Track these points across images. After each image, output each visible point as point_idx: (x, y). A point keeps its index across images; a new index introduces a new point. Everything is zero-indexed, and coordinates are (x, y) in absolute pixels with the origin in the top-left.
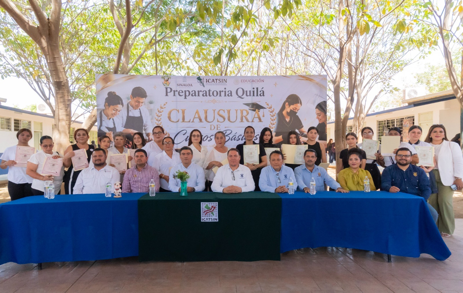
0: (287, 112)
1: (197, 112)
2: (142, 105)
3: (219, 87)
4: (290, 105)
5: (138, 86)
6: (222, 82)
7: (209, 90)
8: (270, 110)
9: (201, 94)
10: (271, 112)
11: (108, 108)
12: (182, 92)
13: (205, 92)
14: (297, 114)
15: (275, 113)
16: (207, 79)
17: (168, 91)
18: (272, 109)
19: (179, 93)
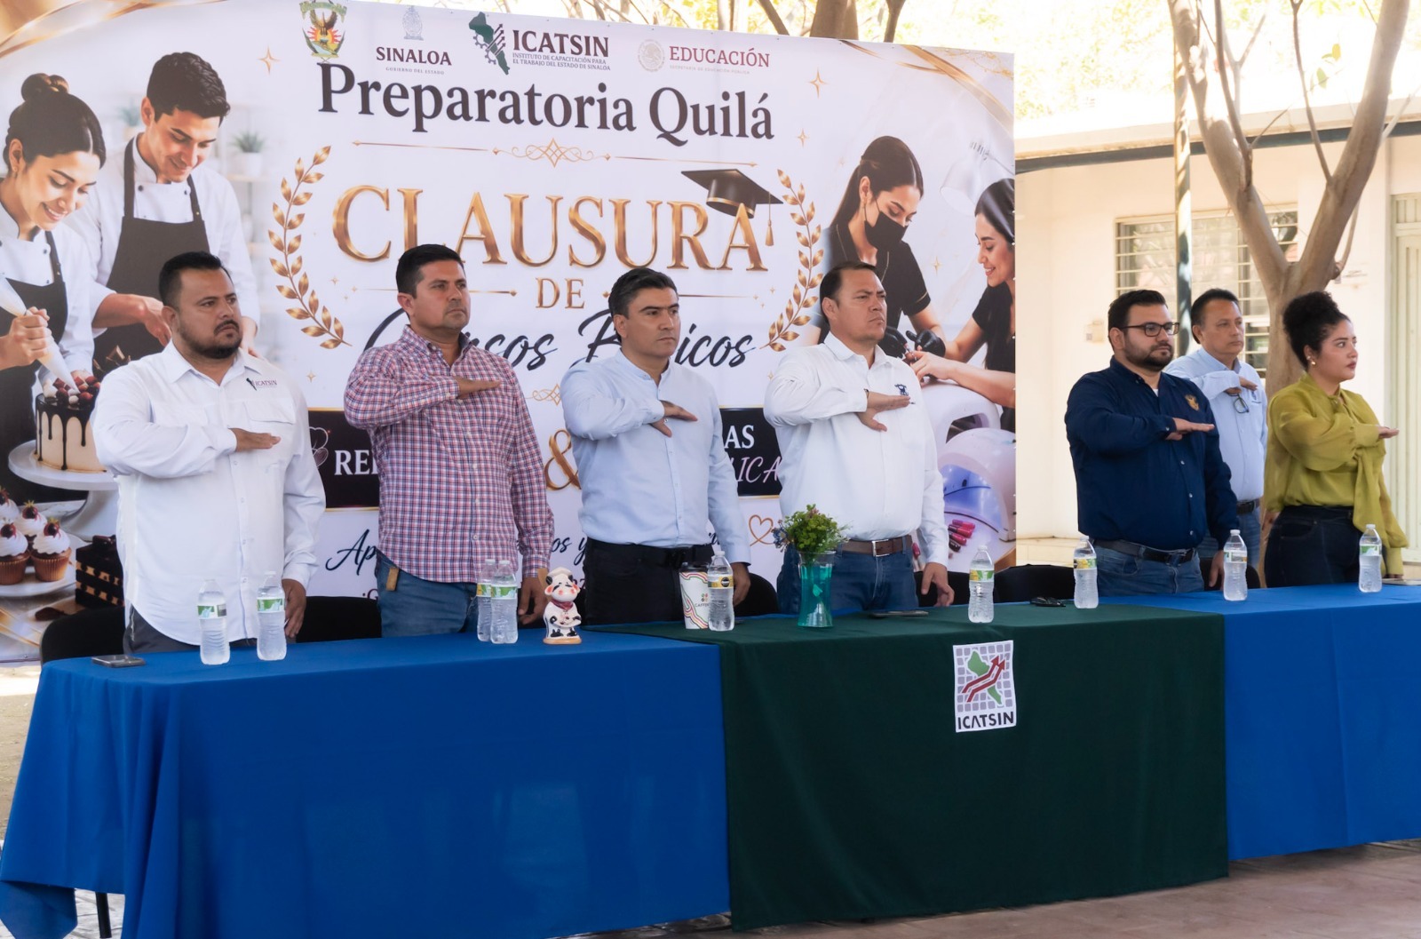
0: (867, 223)
1: (476, 208)
2: (200, 159)
3: (573, 80)
4: (876, 190)
5: (181, 51)
6: (588, 53)
7: (527, 89)
8: (796, 209)
9: (493, 106)
10: (802, 222)
11: (26, 170)
12: (404, 95)
13: (509, 100)
14: (905, 239)
15: (819, 228)
16: (516, 33)
17: (334, 87)
18: (806, 205)
19: (387, 97)
